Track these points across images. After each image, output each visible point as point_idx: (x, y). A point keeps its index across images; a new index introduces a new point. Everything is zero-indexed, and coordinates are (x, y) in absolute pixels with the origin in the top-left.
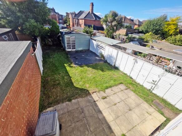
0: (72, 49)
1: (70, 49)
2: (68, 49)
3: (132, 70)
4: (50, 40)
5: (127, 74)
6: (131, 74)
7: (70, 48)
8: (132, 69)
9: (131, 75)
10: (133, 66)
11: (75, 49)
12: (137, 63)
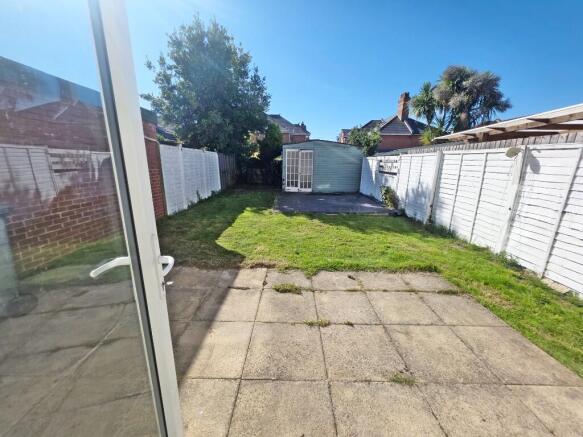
0: (301, 187)
1: (296, 186)
2: (288, 185)
3: (512, 220)
4: (259, 172)
5: (487, 249)
6: (511, 243)
7: (297, 182)
8: (514, 210)
9: (513, 251)
10: (518, 196)
11: (309, 187)
12: (536, 168)
